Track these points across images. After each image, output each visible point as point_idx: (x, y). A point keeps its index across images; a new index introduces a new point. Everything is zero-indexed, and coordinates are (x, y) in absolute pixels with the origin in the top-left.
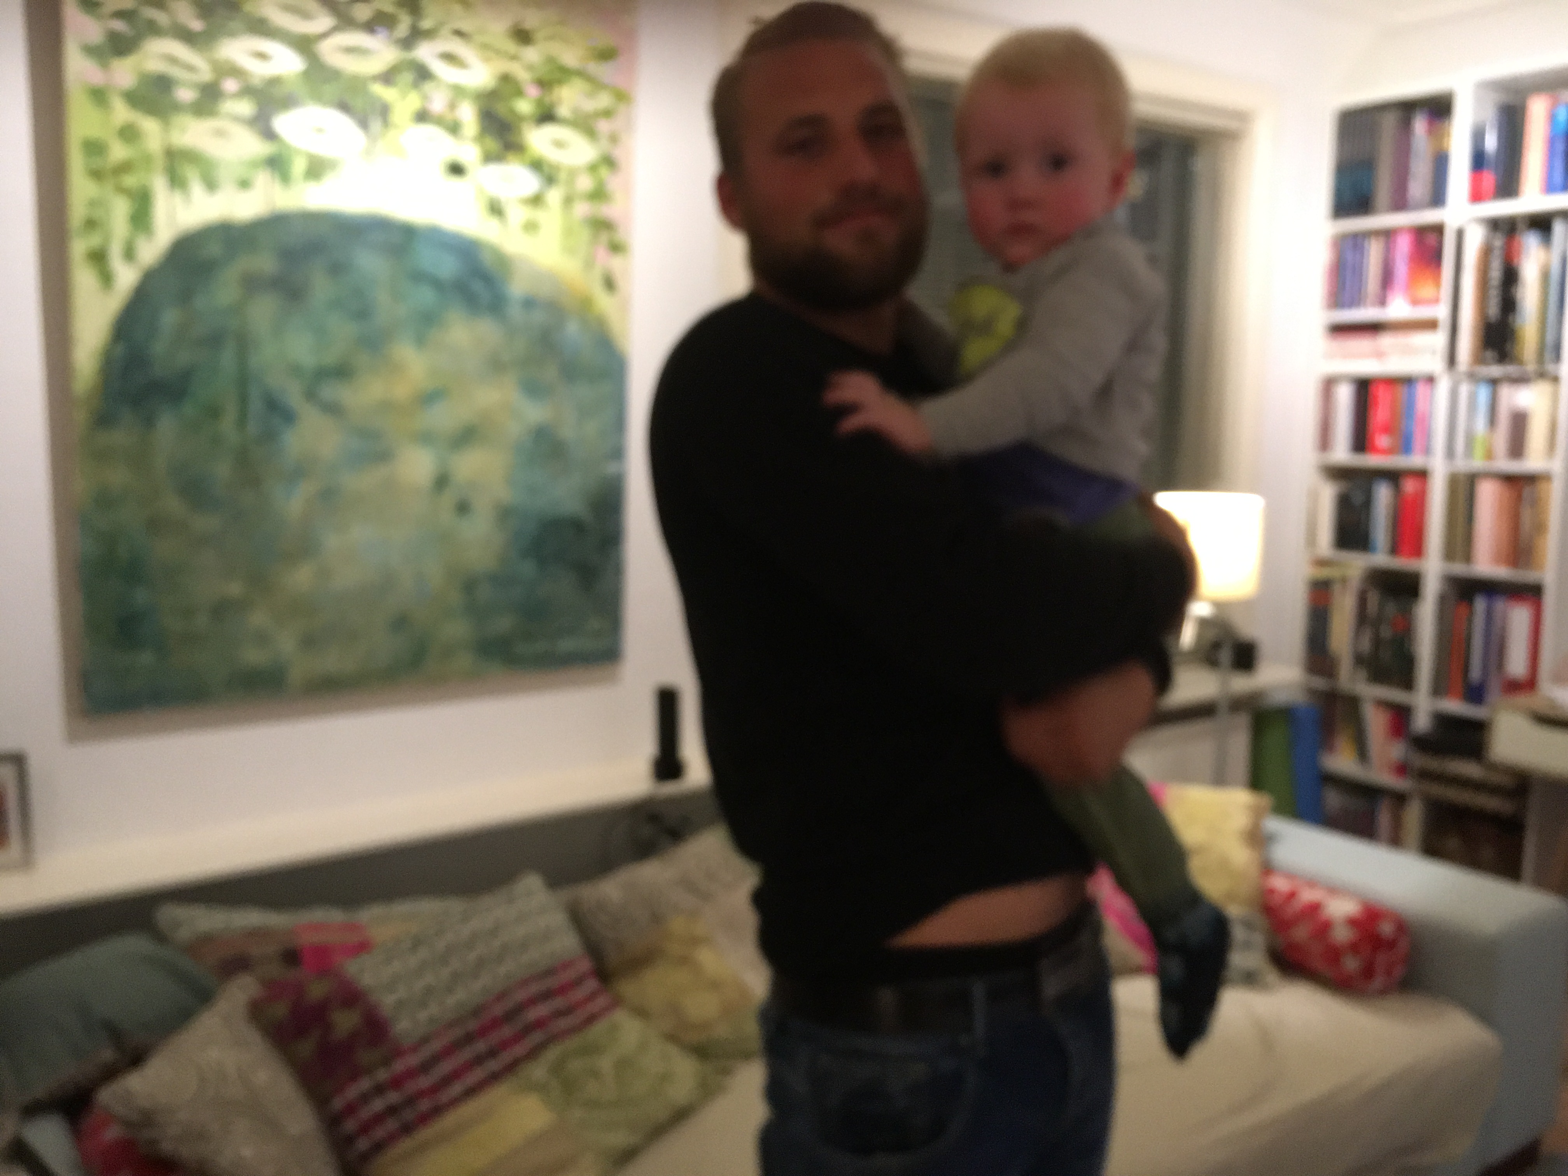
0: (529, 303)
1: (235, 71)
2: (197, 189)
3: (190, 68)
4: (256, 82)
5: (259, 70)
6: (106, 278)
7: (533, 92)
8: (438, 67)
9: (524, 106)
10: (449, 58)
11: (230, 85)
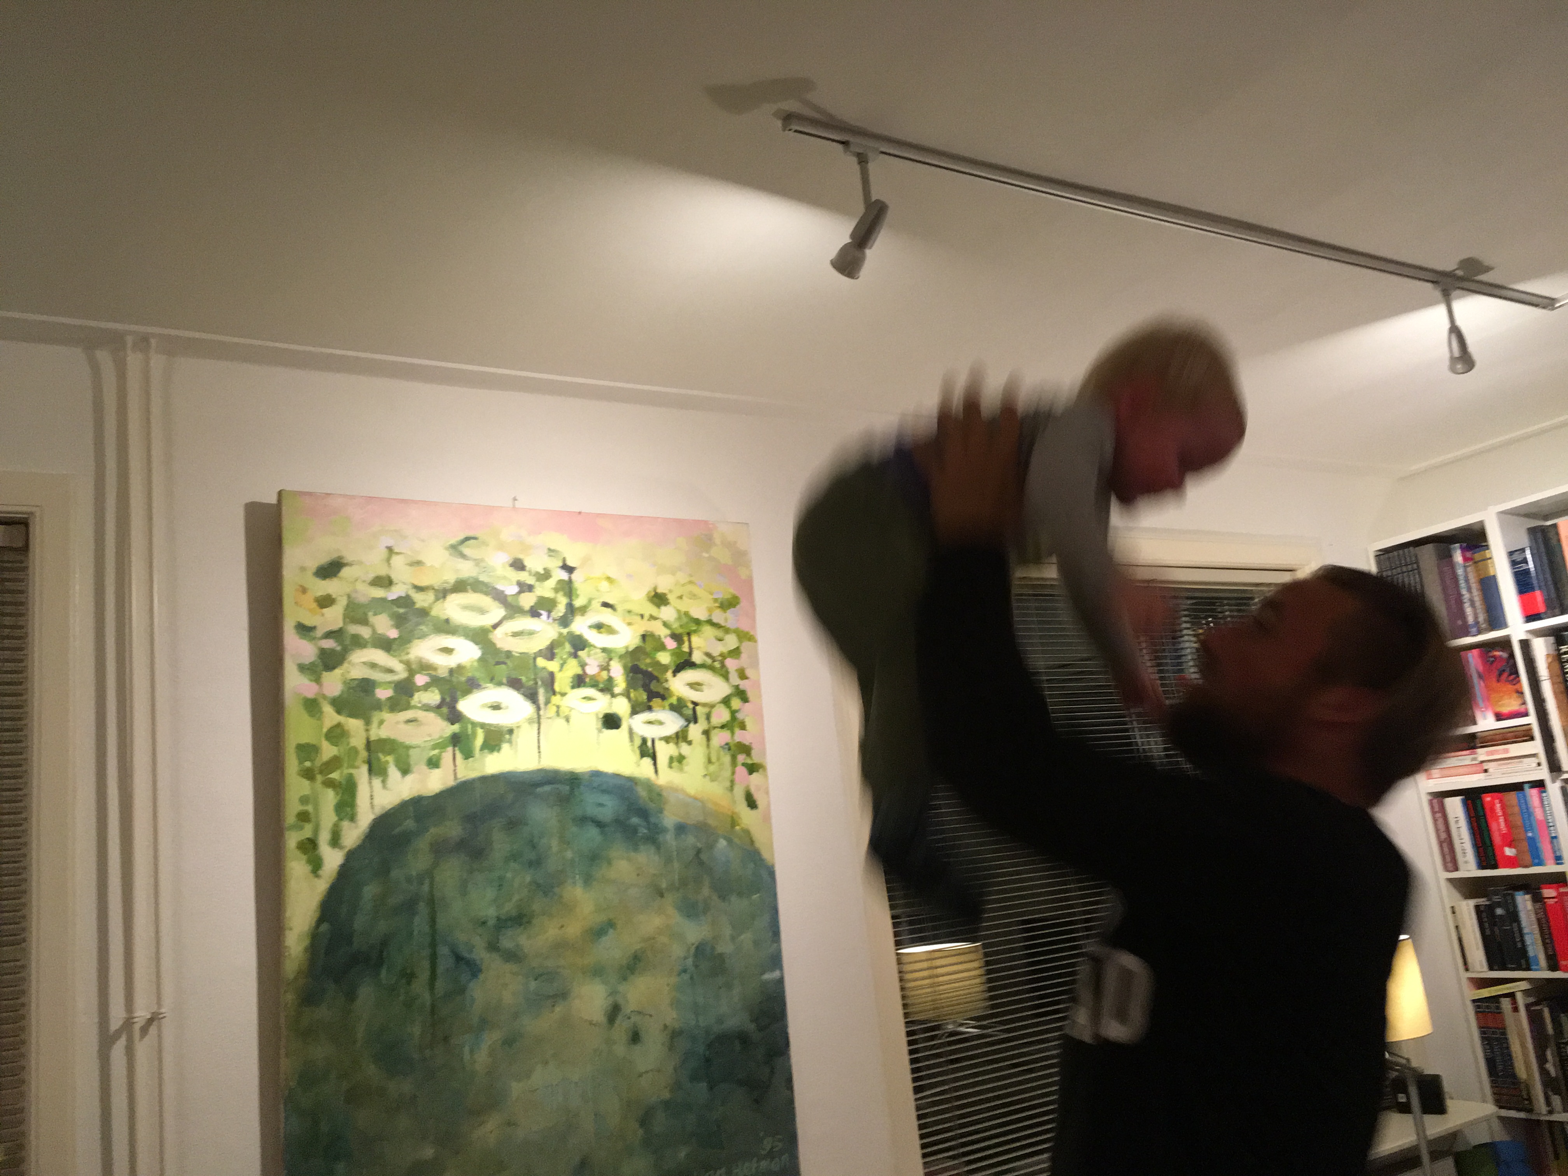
0: (681, 829)
1: (425, 667)
2: (393, 772)
3: (390, 671)
4: (443, 673)
5: (444, 663)
6: (316, 864)
7: (671, 644)
8: (591, 636)
9: (664, 658)
10: (599, 627)
11: (420, 680)
